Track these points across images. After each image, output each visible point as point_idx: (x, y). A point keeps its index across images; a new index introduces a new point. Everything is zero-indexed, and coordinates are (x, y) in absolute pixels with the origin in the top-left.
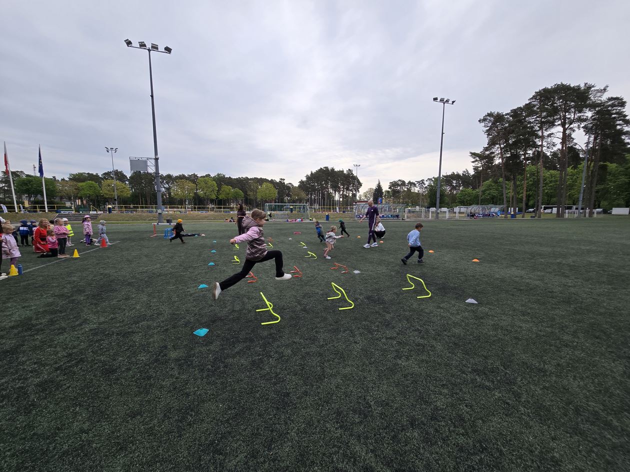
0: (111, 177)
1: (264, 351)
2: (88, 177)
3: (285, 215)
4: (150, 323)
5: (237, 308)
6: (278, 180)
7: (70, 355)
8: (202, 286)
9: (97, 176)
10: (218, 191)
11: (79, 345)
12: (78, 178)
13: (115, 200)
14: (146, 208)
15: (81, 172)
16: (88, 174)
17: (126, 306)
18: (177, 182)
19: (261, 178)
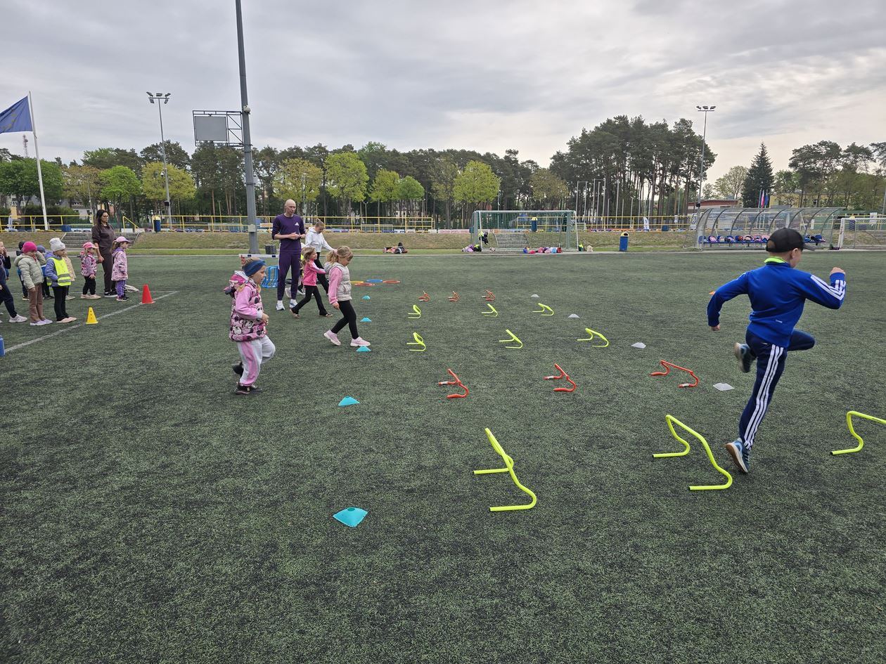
0: (159, 156)
1: (503, 583)
2: (118, 157)
3: (517, 237)
4: (239, 482)
5: (429, 461)
6: (502, 155)
7: (84, 543)
8: (347, 401)
9: (133, 154)
10: (370, 182)
11: (99, 522)
12: (99, 160)
13: (167, 204)
14: (225, 221)
15: (106, 147)
16: (117, 150)
17: (191, 438)
18: (284, 165)
19: (463, 152)
